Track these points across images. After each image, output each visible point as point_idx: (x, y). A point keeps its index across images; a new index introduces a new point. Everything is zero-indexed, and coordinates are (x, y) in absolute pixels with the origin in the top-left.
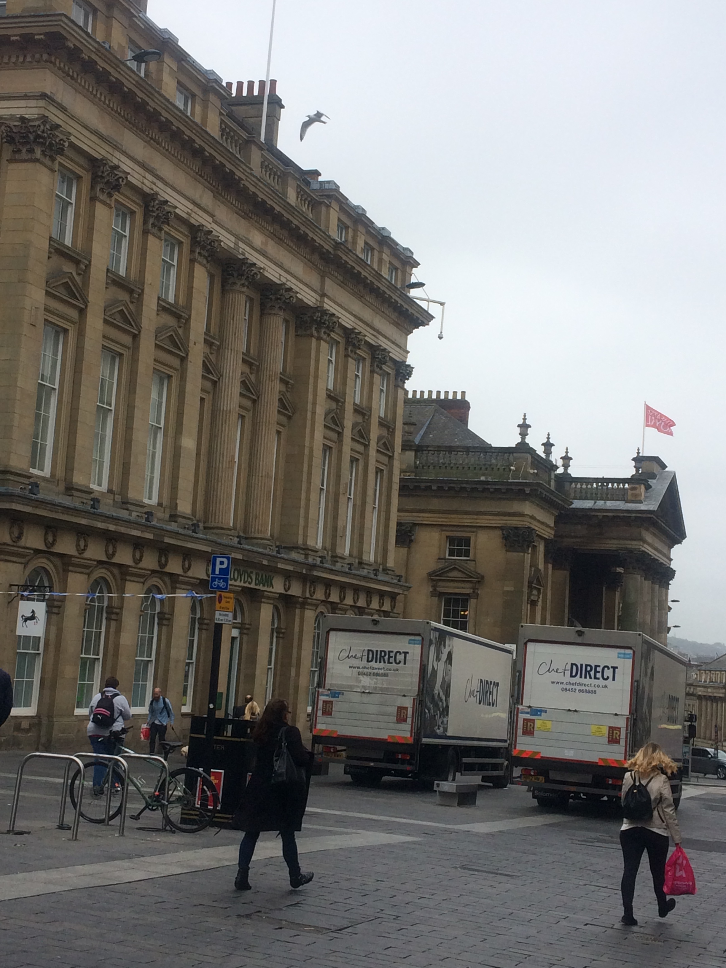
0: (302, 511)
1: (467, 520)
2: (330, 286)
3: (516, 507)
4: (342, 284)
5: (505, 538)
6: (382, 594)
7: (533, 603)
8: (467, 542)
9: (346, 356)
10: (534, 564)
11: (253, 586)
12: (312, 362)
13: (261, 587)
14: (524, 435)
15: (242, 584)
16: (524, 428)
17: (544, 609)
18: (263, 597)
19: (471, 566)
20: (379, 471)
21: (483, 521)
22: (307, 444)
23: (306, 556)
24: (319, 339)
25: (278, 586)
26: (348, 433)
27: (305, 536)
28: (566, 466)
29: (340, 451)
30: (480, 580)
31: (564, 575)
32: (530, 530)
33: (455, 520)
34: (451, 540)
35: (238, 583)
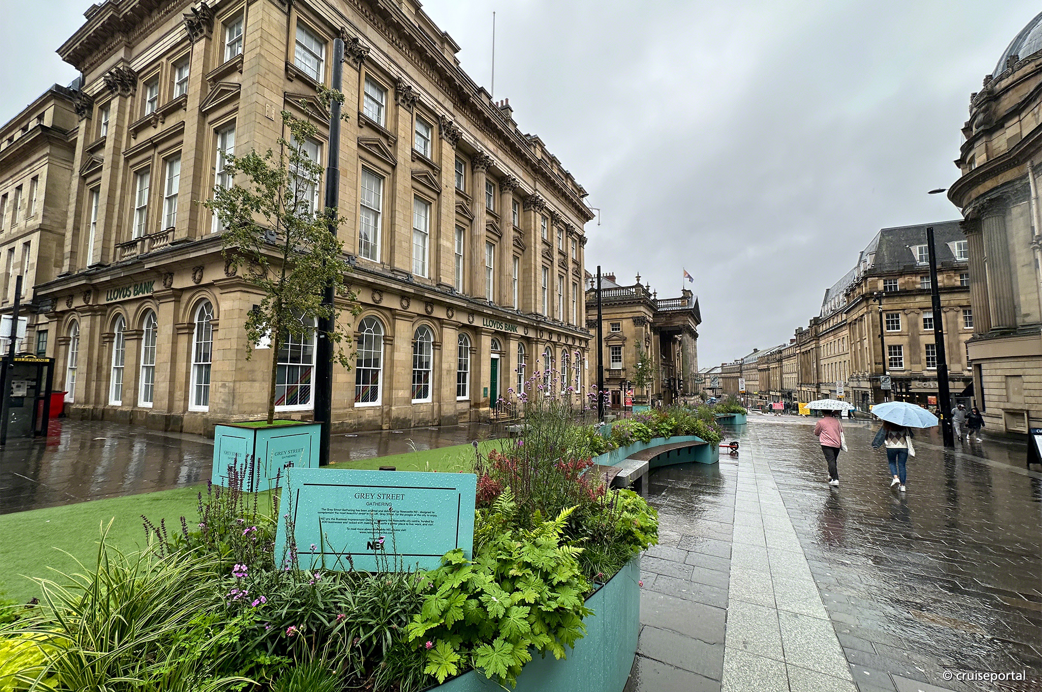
0: (533, 297)
1: (618, 316)
2: (538, 186)
3: (637, 309)
4: (546, 188)
5: (634, 321)
6: (580, 339)
7: (647, 347)
8: (619, 324)
9: (552, 225)
10: (646, 332)
11: (503, 330)
12: (533, 223)
13: (509, 332)
14: (638, 280)
15: (496, 329)
16: (638, 278)
17: (651, 349)
18: (511, 336)
19: (621, 334)
20: (574, 284)
21: (624, 316)
22: (533, 262)
23: (537, 317)
24: (535, 212)
25: (520, 332)
26: (556, 262)
27: (536, 309)
28: (655, 296)
29: (552, 271)
30: (625, 339)
31: (658, 337)
32: (644, 318)
33: (613, 316)
34: (612, 325)
35: (493, 328)
